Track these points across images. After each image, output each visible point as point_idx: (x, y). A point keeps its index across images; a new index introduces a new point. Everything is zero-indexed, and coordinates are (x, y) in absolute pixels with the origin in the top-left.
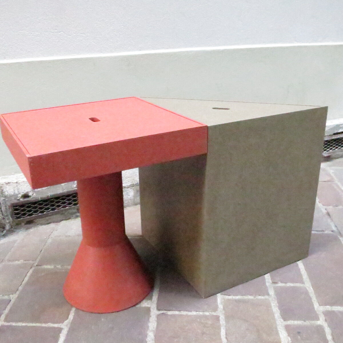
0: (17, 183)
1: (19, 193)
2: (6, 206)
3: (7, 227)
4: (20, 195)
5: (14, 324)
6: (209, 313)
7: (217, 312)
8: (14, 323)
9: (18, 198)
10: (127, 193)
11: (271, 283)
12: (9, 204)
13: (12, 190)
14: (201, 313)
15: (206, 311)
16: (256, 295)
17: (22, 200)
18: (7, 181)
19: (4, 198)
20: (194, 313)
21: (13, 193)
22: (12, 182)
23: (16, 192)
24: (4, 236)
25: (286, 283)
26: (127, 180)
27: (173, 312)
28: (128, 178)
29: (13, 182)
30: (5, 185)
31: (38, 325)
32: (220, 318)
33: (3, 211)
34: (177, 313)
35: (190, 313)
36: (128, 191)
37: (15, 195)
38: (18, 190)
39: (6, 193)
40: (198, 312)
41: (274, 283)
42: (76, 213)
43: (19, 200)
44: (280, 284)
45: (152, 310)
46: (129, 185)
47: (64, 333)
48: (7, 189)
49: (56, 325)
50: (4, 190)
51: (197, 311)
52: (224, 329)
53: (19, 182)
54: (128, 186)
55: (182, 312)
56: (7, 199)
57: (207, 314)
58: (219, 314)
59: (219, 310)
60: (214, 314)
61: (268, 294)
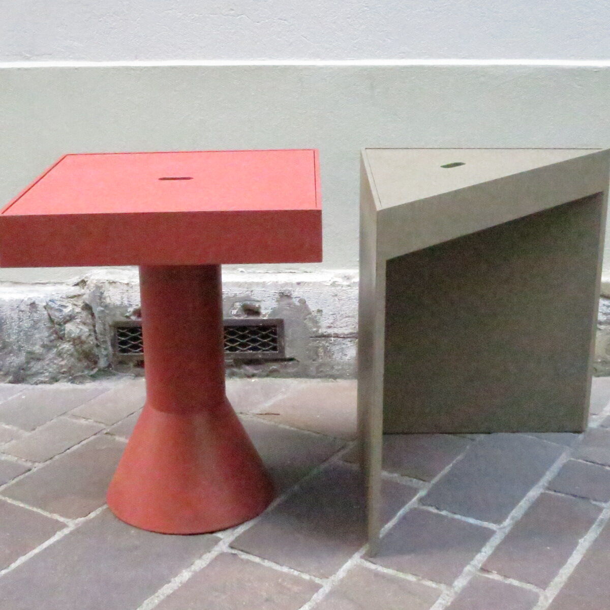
0: (128, 284)
1: (131, 305)
2: (104, 325)
3: (102, 363)
4: (131, 310)
5: (9, 501)
6: (311, 578)
7: (325, 580)
8: (11, 499)
9: (128, 314)
10: (342, 348)
11: (479, 568)
12: (110, 321)
13: (119, 297)
14: (296, 573)
15: (308, 572)
16: (423, 578)
17: (133, 318)
18: (111, 278)
19: (102, 309)
20: (285, 569)
21: (118, 303)
22: (120, 283)
23: (126, 303)
24: (94, 377)
25: (506, 577)
26: (344, 320)
27: (251, 556)
28: (346, 317)
29: (120, 281)
30: (107, 285)
31: (39, 511)
32: (321, 590)
33: (97, 331)
34: (257, 560)
35: (277, 567)
36: (344, 346)
37: (123, 307)
38: (128, 298)
39: (108, 301)
40: (292, 570)
41: (484, 569)
42: (232, 366)
43: (127, 317)
44: (495, 576)
45: (221, 543)
46: (346, 332)
47: (66, 531)
48: (110, 293)
49: (61, 519)
50: (106, 294)
51: (292, 569)
53: (133, 284)
54: (344, 334)
55: (266, 561)
56: (107, 312)
57: (306, 577)
58: (324, 584)
59: (332, 578)
60: (317, 581)
61: (450, 584)
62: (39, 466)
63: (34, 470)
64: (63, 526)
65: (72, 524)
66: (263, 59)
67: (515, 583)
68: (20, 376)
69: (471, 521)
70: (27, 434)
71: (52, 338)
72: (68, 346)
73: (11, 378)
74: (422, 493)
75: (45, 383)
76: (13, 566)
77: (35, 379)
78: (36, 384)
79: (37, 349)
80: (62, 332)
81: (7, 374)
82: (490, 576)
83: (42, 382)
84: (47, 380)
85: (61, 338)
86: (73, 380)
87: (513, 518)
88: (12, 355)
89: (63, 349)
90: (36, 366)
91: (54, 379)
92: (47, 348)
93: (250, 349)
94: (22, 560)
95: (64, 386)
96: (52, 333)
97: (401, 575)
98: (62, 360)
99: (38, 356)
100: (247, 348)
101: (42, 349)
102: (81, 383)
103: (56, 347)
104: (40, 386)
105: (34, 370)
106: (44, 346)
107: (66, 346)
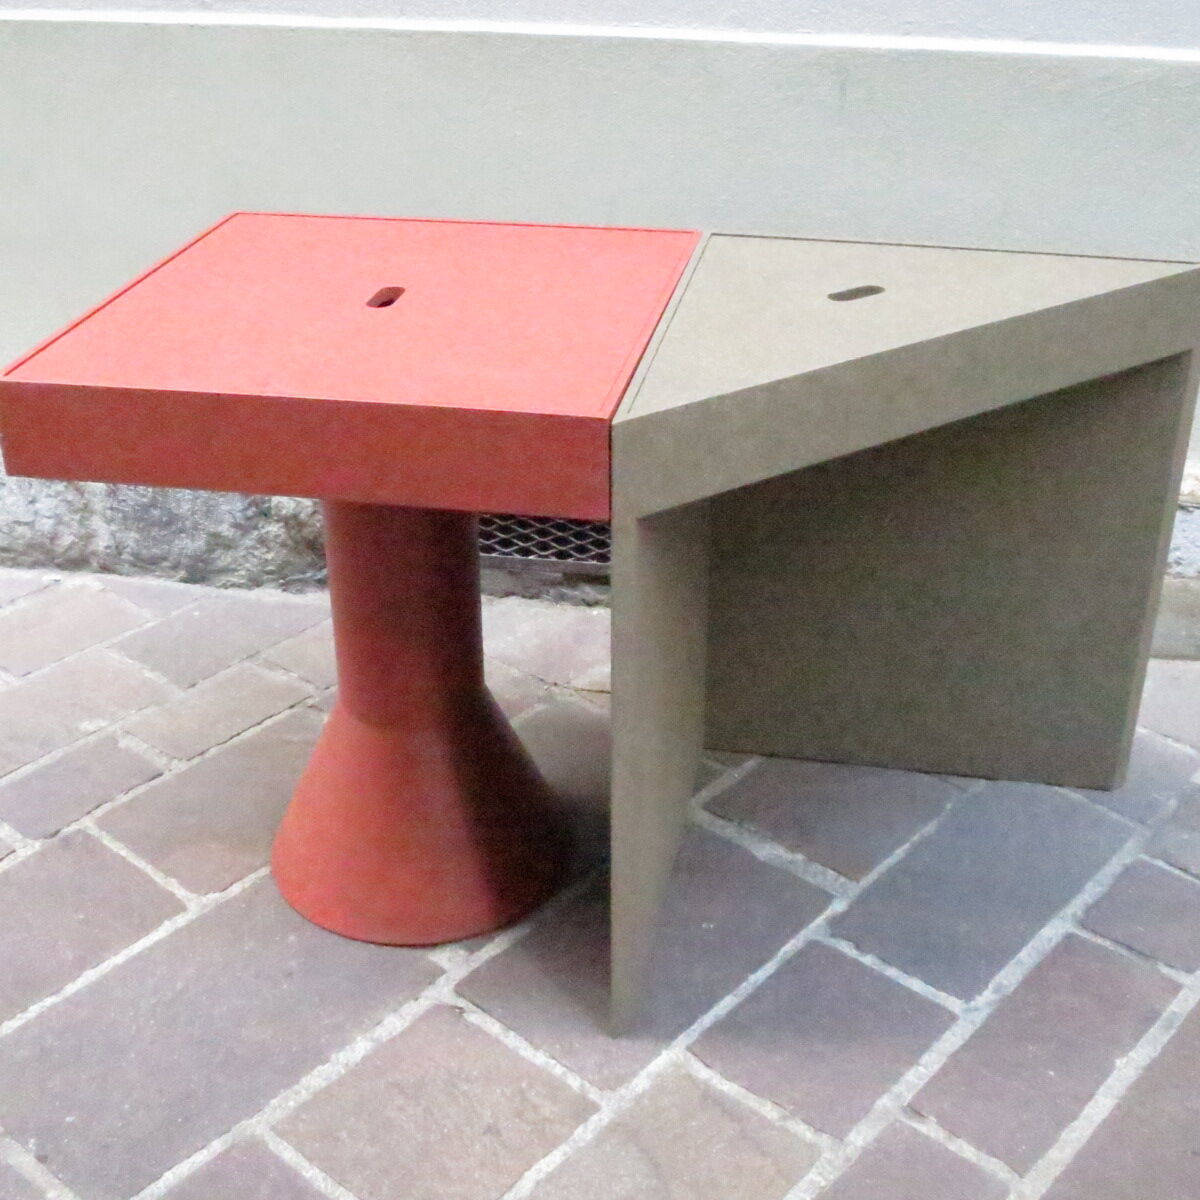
5: (107, 840)
6: (582, 1085)
7: (608, 1093)
11: (905, 1104)
14: (558, 1070)
15: (580, 1072)
16: (793, 1114)
20: (540, 1058)
24: (322, 583)
25: (951, 1136)
27: (488, 1019)
31: (149, 869)
32: (595, 1118)
34: (494, 1027)
35: (526, 1051)
40: (554, 1062)
41: (914, 1110)
44: (930, 1129)
45: (442, 980)
47: (181, 920)
49: (180, 892)
51: (554, 1058)
52: (565, 1154)
55: (512, 1034)
57: (574, 1082)
58: (603, 1104)
59: (622, 1091)
60: (593, 1094)
61: (839, 1136)
62: (179, 766)
63: (167, 776)
64: (181, 908)
65: (196, 904)
66: (636, 24)
67: (967, 1151)
68: (198, 572)
69: (916, 985)
70: (179, 694)
71: (250, 513)
72: (276, 530)
73: (182, 573)
74: (838, 906)
75: (240, 586)
76: (70, 989)
77: (224, 579)
78: (225, 586)
79: (225, 529)
80: (267, 505)
81: (175, 567)
82: (922, 1128)
83: (234, 585)
84: (242, 581)
85: (265, 514)
86: (286, 586)
87: (997, 990)
88: (183, 535)
89: (268, 532)
90: (224, 559)
91: (255, 582)
92: (243, 528)
93: (593, 558)
94: (90, 976)
95: (270, 595)
96: (250, 505)
97: (751, 1101)
98: (267, 552)
99: (227, 542)
100: (588, 555)
101: (233, 530)
102: (300, 591)
103: (256, 528)
104: (231, 592)
105: (221, 563)
106: (236, 526)
107: (274, 529)
